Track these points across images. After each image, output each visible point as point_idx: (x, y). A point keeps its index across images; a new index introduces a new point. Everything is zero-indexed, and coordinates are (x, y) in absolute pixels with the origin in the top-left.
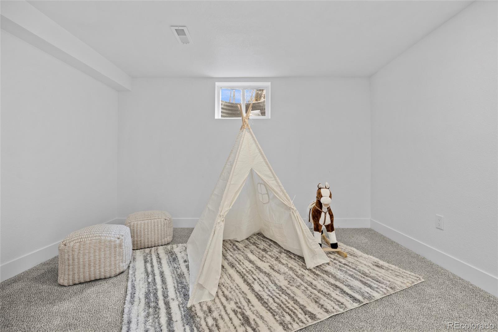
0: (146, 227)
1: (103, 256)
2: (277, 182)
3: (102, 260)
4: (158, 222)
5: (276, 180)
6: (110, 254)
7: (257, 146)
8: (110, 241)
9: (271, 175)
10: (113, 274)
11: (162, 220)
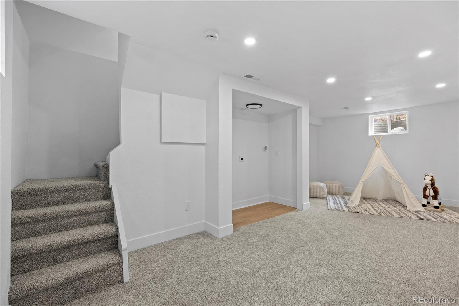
0: (332, 186)
1: (319, 190)
2: (394, 171)
3: (319, 192)
4: (337, 185)
5: (394, 170)
6: (321, 190)
7: (384, 154)
8: (321, 186)
9: (391, 168)
10: (322, 197)
11: (339, 185)
